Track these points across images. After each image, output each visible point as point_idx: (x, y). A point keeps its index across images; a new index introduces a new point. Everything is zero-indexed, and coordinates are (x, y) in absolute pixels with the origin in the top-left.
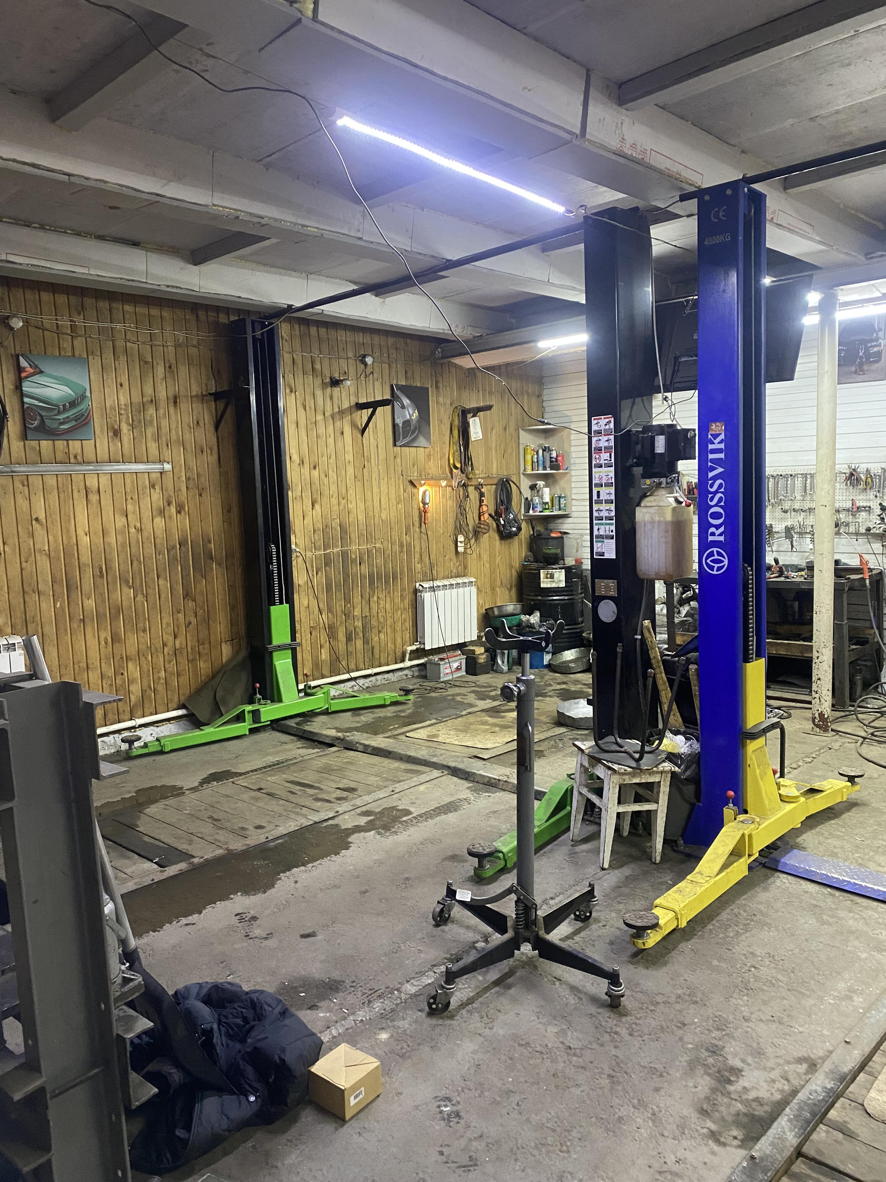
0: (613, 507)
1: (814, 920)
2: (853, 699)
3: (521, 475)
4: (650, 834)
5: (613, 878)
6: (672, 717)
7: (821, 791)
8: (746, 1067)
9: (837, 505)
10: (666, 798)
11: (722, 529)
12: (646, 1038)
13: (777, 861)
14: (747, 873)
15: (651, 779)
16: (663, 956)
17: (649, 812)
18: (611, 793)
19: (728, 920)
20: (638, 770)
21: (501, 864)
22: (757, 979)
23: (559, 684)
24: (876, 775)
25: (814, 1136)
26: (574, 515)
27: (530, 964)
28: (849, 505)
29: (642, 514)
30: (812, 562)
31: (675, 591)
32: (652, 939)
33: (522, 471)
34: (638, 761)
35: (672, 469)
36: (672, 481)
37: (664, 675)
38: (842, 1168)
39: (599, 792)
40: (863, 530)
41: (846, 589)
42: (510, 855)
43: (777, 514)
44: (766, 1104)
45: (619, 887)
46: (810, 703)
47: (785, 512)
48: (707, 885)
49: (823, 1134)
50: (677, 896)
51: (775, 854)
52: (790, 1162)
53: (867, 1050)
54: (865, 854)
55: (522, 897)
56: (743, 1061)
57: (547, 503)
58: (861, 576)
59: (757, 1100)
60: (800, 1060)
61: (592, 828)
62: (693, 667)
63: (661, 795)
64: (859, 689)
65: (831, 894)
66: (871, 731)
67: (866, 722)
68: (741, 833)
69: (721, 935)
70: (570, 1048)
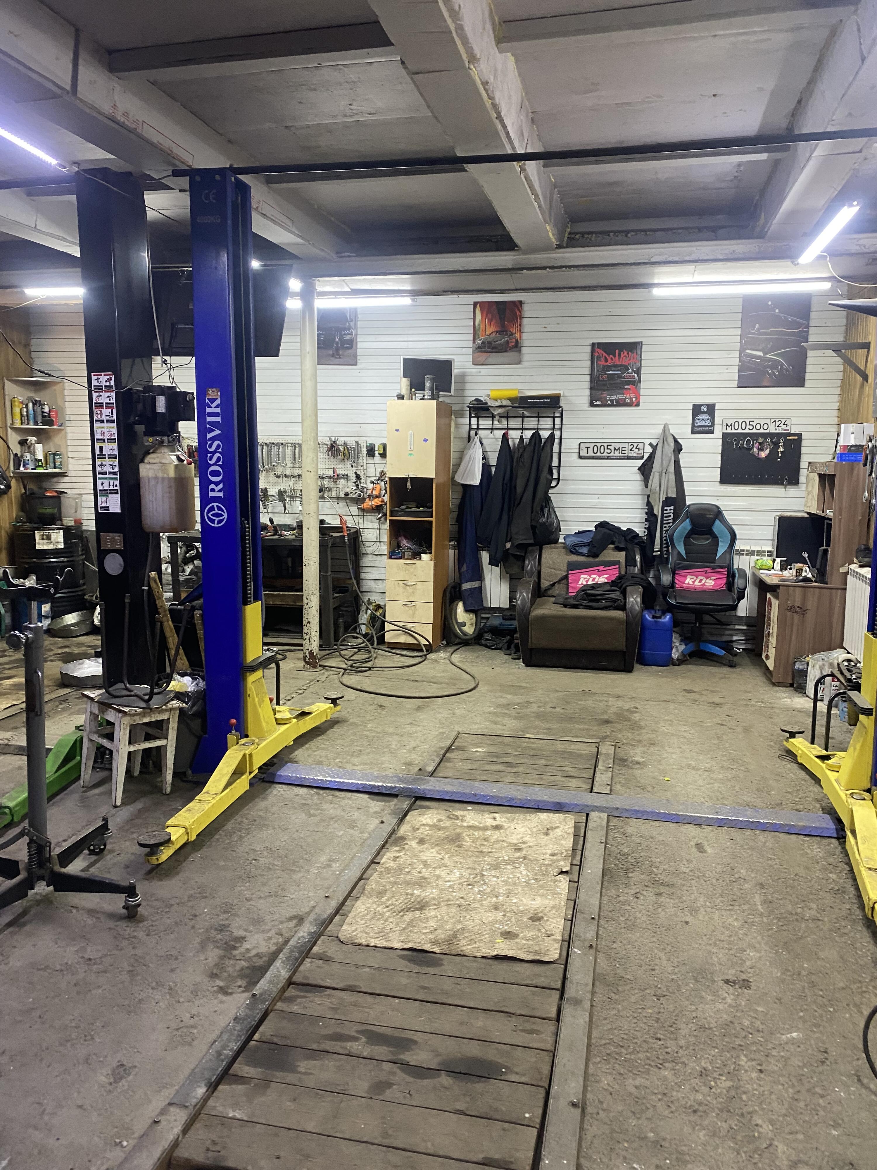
0: (116, 462)
1: (304, 815)
2: (336, 640)
3: (9, 429)
4: (160, 770)
5: (126, 813)
6: (178, 661)
7: (309, 713)
8: (248, 934)
9: (321, 472)
10: (175, 733)
11: (221, 486)
12: (161, 934)
13: (274, 775)
14: (248, 788)
15: (160, 717)
16: (175, 868)
17: (159, 748)
18: (122, 734)
19: (232, 828)
20: (148, 710)
21: (7, 819)
22: (256, 868)
23: (61, 648)
24: (353, 698)
25: (302, 968)
26: (70, 473)
27: (45, 901)
28: (331, 472)
29: (146, 470)
30: (301, 522)
31: (179, 551)
32: (166, 854)
33: (9, 425)
34: (147, 701)
35: (174, 429)
36: (174, 440)
37: (170, 623)
38: (322, 983)
39: (110, 737)
40: (342, 495)
41: (330, 545)
42: (17, 809)
43: (271, 479)
44: (265, 956)
45: (132, 820)
46: (302, 645)
47: (278, 477)
48: (213, 802)
49: (309, 965)
50: (186, 814)
51: (272, 770)
52: (284, 990)
53: (341, 899)
54: (343, 759)
55: (35, 838)
56: (246, 930)
57: (41, 460)
58: (341, 534)
59: (258, 955)
60: (291, 919)
61: (104, 774)
62: (198, 613)
63: (170, 731)
64: (342, 630)
65: (317, 793)
66: (350, 663)
67: (347, 657)
68: (242, 753)
69: (227, 841)
70: (90, 959)
